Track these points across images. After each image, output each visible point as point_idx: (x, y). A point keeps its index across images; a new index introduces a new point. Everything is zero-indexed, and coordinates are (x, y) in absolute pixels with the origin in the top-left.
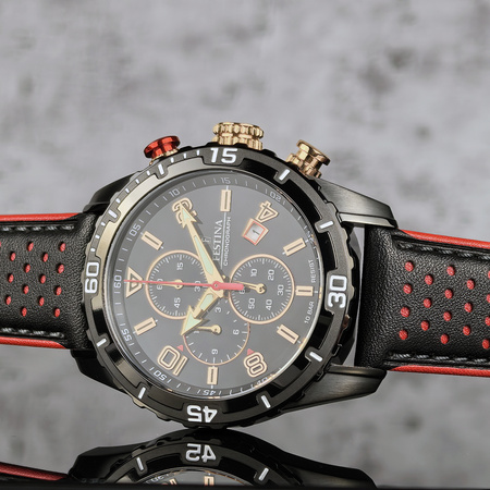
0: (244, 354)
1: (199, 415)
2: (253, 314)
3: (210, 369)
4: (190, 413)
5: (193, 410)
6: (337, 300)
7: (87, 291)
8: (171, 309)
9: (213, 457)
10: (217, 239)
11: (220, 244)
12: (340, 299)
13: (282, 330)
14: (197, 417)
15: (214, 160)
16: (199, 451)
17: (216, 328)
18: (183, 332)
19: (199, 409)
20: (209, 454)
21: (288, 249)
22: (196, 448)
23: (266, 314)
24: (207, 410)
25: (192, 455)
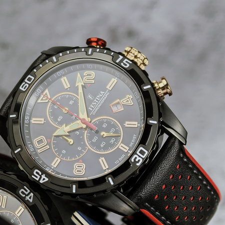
0: (77, 161)
1: (39, 177)
2: (92, 144)
3: (57, 158)
4: (35, 173)
5: (37, 173)
6: (137, 160)
7: (21, 88)
8: (55, 120)
9: (31, 201)
10: (97, 100)
11: (97, 103)
12: (139, 160)
13: (102, 160)
14: (37, 177)
15: (117, 61)
16: (27, 193)
17: (71, 141)
18: (55, 134)
19: (40, 174)
20: (30, 198)
21: (127, 124)
22: (26, 191)
23: (99, 148)
24: (43, 176)
25: (22, 192)
